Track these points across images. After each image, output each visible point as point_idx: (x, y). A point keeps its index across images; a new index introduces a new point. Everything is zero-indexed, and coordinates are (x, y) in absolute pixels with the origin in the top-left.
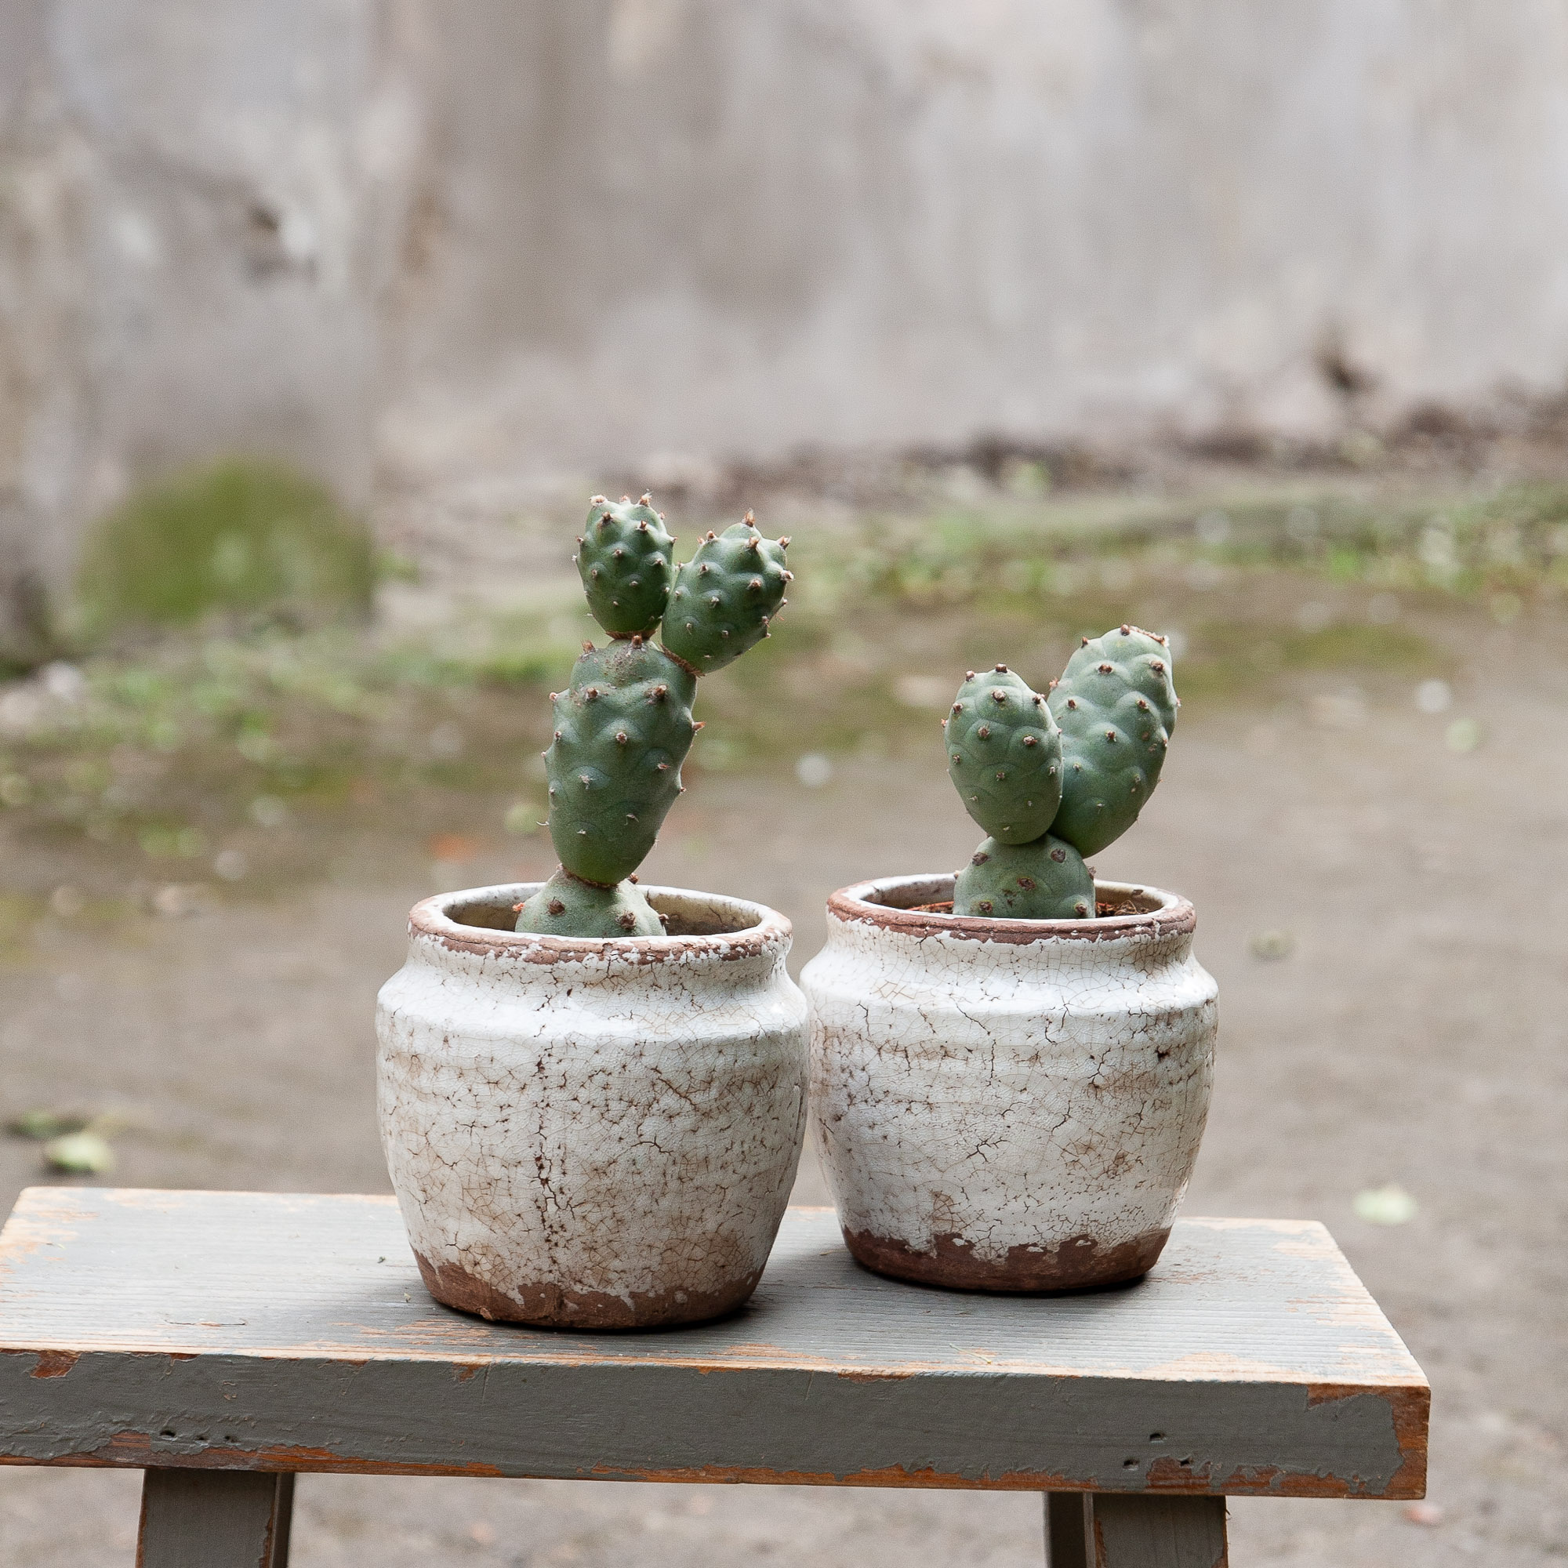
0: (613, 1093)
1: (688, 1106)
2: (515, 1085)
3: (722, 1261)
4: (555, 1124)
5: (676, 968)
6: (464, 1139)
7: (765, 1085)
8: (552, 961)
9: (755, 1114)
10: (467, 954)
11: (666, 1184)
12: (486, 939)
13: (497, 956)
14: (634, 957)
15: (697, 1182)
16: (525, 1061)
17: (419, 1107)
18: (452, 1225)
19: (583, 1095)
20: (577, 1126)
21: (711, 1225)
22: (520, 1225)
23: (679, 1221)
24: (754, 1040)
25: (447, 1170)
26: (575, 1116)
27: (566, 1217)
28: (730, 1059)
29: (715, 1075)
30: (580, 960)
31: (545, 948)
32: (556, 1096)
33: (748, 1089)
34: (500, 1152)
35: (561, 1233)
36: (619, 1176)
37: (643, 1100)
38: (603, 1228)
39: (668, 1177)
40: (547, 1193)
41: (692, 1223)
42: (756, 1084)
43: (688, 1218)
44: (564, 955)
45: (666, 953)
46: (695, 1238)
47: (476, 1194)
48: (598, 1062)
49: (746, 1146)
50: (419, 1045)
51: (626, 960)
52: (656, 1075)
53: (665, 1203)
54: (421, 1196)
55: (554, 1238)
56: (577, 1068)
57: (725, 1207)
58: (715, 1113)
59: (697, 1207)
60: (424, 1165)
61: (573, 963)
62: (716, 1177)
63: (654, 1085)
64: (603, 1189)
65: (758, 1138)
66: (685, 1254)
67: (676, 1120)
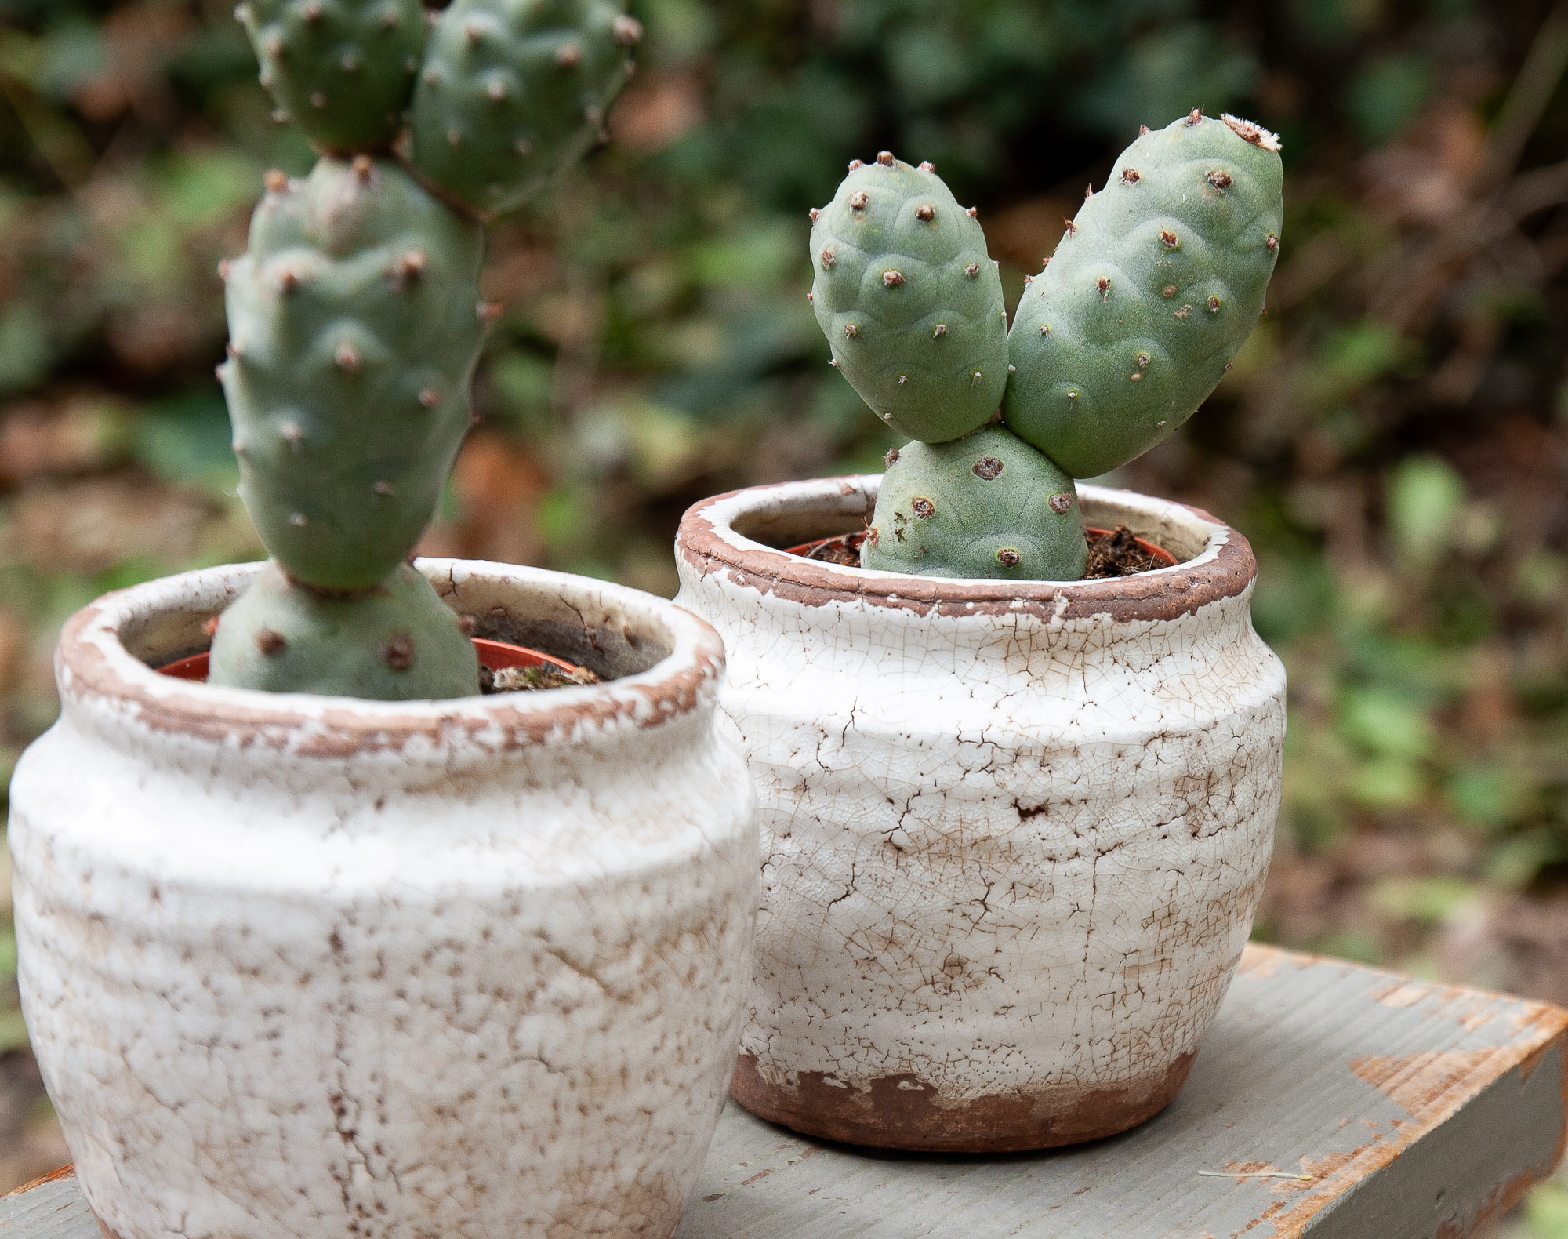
0: (468, 981)
1: (592, 987)
2: (290, 976)
3: (640, 1220)
4: (365, 1038)
5: (568, 752)
6: (196, 1065)
7: (712, 930)
8: (346, 752)
9: (698, 982)
10: (186, 739)
11: (557, 1121)
12: (220, 712)
13: (247, 742)
14: (495, 737)
15: (608, 1110)
16: (310, 934)
17: (110, 1005)
18: (175, 1200)
19: (414, 986)
20: (403, 1040)
21: (627, 1173)
22: (302, 1203)
23: (581, 1173)
24: (697, 861)
25: (165, 1114)
26: (400, 1023)
27: (387, 1190)
28: (660, 900)
29: (637, 930)
30: (397, 747)
31: (333, 728)
32: (367, 991)
33: (688, 944)
34: (266, 1086)
35: (378, 1215)
36: (478, 1117)
37: (520, 987)
38: (450, 1203)
39: (562, 1109)
40: (353, 1153)
41: (598, 1176)
42: (699, 930)
43: (593, 1169)
44: (369, 739)
45: (547, 727)
46: (601, 1198)
47: (221, 1154)
48: (439, 929)
49: (684, 1038)
50: (103, 897)
51: (481, 745)
52: (538, 944)
53: (555, 1151)
54: (116, 1149)
55: (365, 1224)
56: (404, 941)
57: (651, 1139)
58: (638, 993)
59: (607, 1148)
60: (124, 1103)
61: (387, 757)
62: (640, 1095)
63: (536, 960)
64: (451, 1140)
65: (702, 1020)
66: (586, 1227)
67: (577, 1016)
